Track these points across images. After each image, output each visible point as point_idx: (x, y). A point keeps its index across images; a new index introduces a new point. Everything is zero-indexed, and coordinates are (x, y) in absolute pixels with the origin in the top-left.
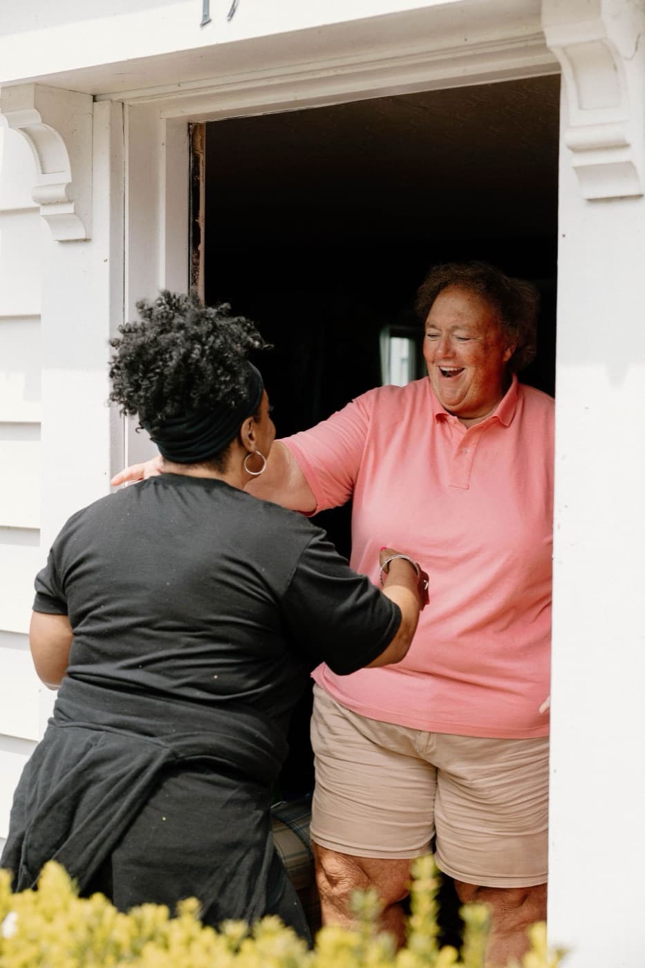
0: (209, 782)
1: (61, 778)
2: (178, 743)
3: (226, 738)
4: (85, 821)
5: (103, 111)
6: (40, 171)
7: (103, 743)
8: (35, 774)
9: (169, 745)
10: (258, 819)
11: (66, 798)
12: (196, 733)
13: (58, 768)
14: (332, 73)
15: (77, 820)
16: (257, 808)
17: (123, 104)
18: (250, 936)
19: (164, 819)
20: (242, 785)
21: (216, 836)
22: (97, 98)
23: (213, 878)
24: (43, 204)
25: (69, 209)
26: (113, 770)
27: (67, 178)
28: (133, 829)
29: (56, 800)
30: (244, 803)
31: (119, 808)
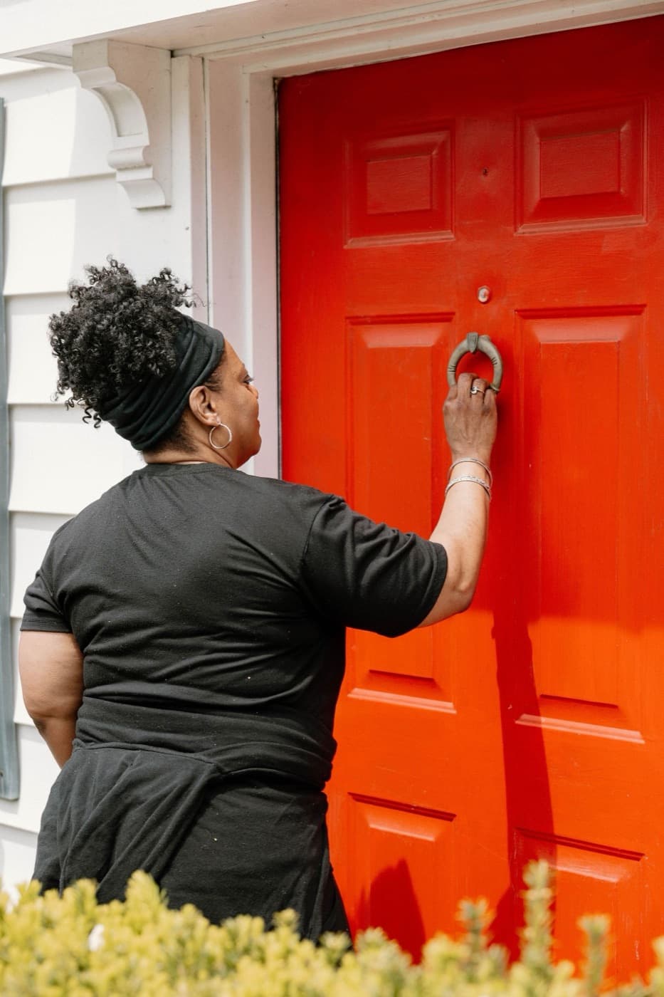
0: (260, 796)
1: (96, 804)
2: (221, 758)
3: (272, 746)
4: (127, 849)
5: (182, 67)
6: (115, 134)
7: (140, 761)
8: (66, 798)
9: (212, 760)
10: (314, 833)
11: (103, 825)
12: (239, 744)
13: (92, 793)
14: (428, 19)
15: (117, 848)
16: (311, 822)
17: (203, 59)
18: (351, 949)
19: (216, 839)
20: (293, 797)
21: (271, 856)
22: (175, 53)
23: (270, 901)
24: (120, 170)
25: (147, 174)
26: (153, 790)
27: (144, 140)
28: (183, 851)
29: (93, 827)
30: (298, 818)
31: (163, 832)
